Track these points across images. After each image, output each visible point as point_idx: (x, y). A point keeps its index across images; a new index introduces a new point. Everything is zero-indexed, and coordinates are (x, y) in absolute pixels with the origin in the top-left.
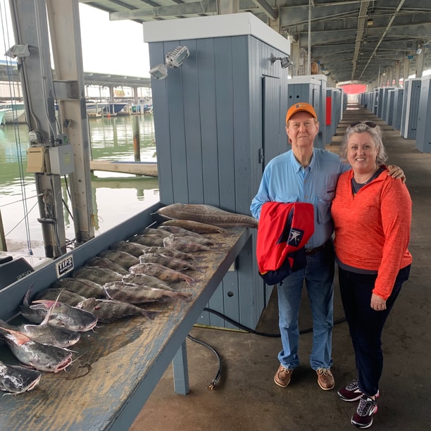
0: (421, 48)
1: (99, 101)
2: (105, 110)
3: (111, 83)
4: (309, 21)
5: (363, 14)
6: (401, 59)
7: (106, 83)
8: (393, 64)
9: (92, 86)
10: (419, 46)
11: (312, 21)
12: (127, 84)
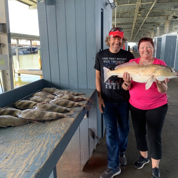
0: (158, 27)
1: (25, 46)
2: (28, 50)
3: (31, 39)
4: (116, 12)
5: (137, 11)
6: (150, 32)
7: (29, 39)
8: (147, 34)
9: (23, 40)
10: (158, 26)
11: (117, 13)
12: (38, 39)
